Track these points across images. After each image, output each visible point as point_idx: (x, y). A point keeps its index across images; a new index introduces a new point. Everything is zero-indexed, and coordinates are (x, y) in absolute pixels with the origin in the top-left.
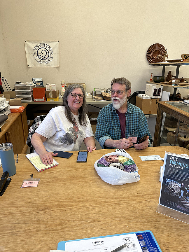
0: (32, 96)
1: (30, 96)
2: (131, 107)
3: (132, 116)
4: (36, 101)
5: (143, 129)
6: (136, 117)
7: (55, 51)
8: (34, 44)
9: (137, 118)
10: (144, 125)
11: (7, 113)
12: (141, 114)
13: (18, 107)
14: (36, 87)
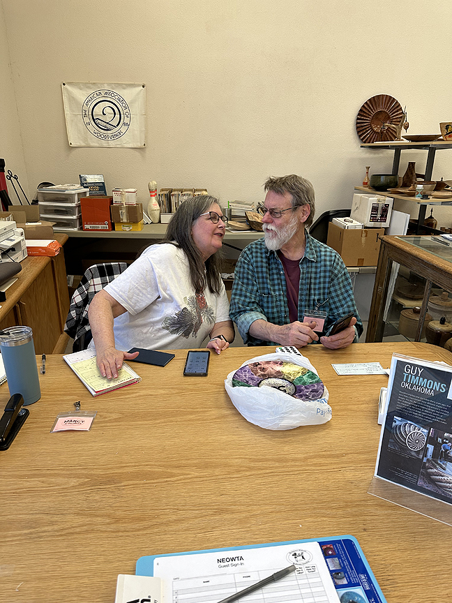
0: (80, 218)
1: (75, 217)
2: (315, 247)
3: (316, 267)
4: (88, 230)
5: (340, 301)
6: (325, 271)
7: (136, 110)
8: (84, 92)
9: (327, 274)
10: (343, 290)
11: (18, 257)
12: (338, 264)
13: (44, 243)
14: (88, 195)
